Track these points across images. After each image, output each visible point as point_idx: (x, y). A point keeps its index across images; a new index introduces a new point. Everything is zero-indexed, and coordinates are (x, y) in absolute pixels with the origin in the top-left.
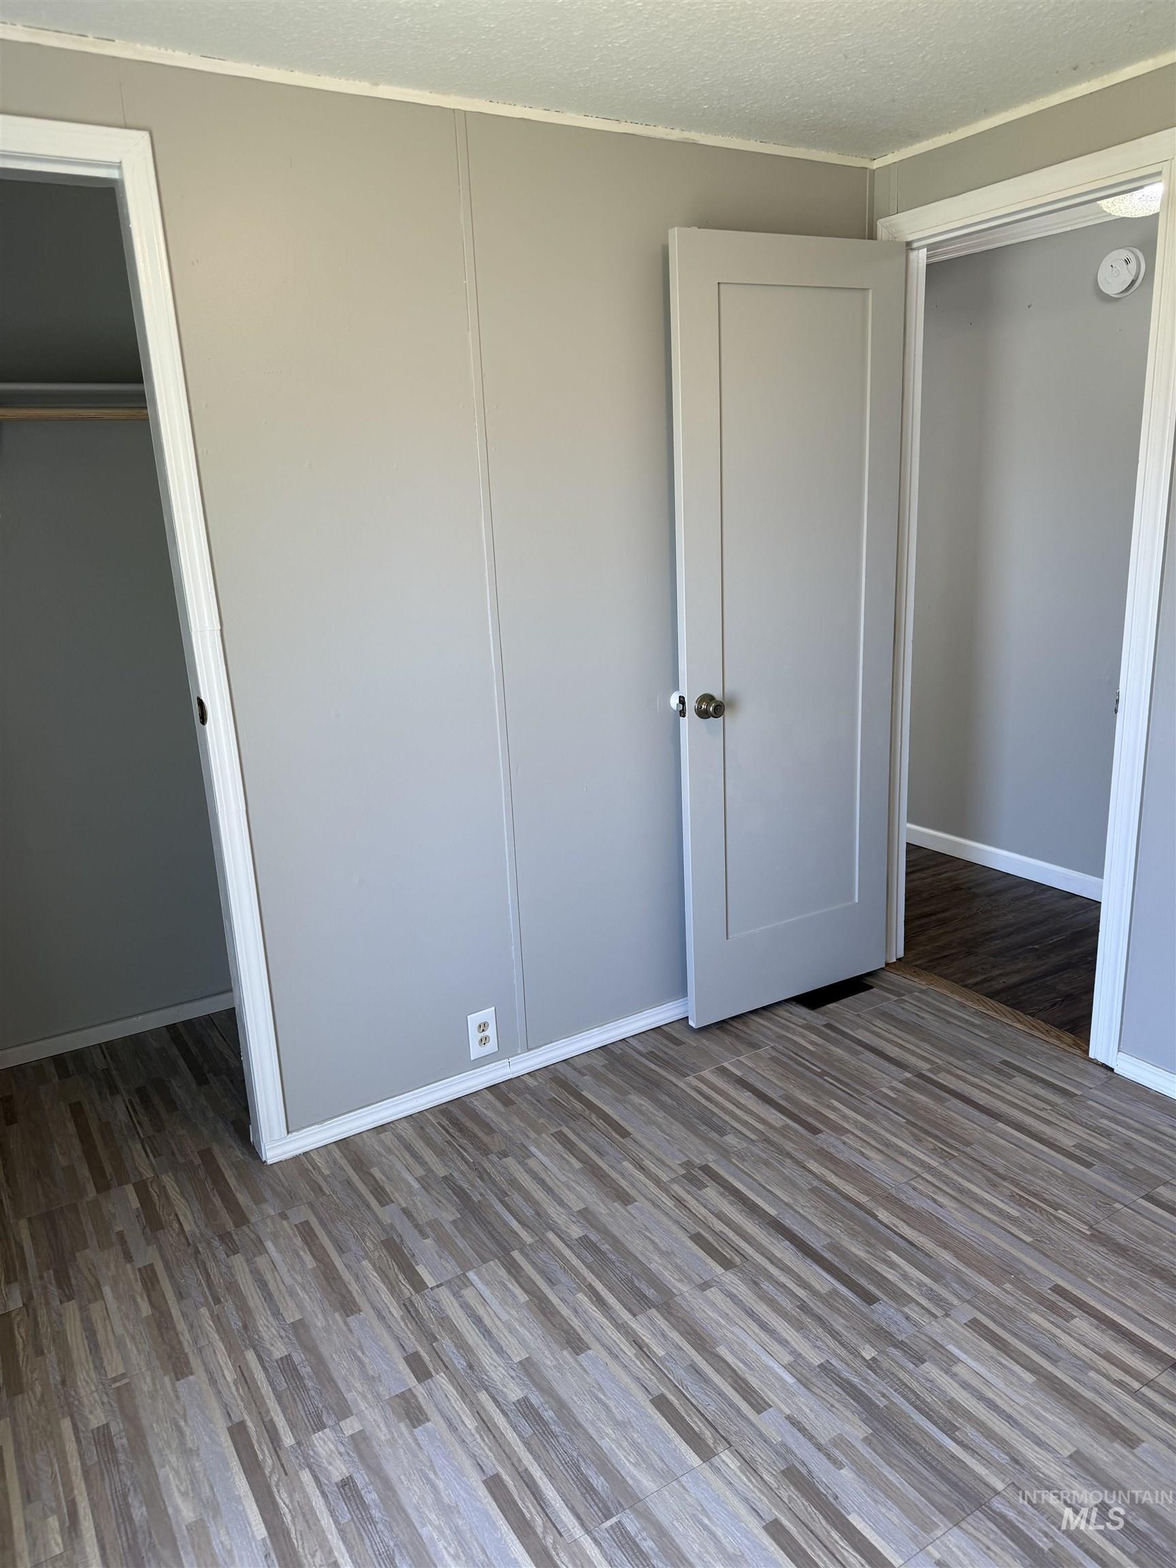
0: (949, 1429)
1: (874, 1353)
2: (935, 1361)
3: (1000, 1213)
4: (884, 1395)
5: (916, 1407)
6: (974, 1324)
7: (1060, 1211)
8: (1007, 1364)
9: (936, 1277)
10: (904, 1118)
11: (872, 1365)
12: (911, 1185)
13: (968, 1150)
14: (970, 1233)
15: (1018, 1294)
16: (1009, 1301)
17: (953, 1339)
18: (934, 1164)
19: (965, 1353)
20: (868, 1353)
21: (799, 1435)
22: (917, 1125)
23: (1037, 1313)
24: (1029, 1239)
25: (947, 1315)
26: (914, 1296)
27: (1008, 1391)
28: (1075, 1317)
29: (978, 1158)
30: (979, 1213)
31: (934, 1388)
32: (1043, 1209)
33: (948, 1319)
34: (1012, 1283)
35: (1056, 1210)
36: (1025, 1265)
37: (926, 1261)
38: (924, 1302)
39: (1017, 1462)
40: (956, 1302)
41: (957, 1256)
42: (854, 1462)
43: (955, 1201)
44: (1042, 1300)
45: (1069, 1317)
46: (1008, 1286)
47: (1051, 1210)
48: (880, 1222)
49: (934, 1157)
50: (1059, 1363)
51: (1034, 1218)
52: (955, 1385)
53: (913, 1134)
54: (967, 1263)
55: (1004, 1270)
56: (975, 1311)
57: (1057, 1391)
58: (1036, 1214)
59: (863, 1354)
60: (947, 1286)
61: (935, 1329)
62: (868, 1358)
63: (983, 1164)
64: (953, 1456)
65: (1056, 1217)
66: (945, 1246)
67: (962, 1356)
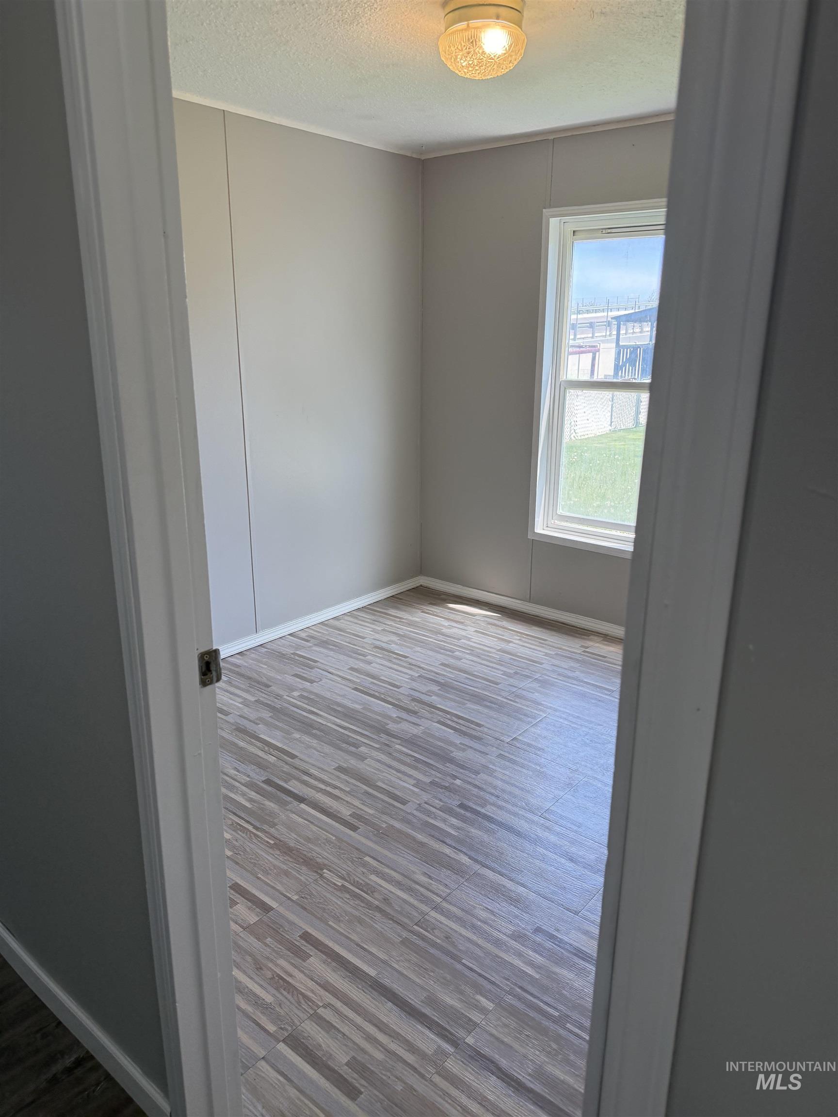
0: (417, 760)
1: (455, 782)
2: (425, 783)
3: (383, 876)
4: (447, 767)
5: (432, 765)
6: (404, 802)
7: (340, 884)
8: (388, 787)
9: (427, 824)
10: (464, 965)
11: (455, 777)
12: (449, 888)
13: (405, 934)
14: (405, 856)
15: (379, 822)
16: (385, 818)
17: (416, 794)
18: (433, 914)
19: (410, 789)
20: (458, 782)
21: (481, 750)
22: (452, 958)
23: (370, 814)
24: (367, 859)
25: (419, 805)
26: (438, 811)
27: (389, 777)
28: (349, 816)
29: (395, 925)
30: (399, 873)
31: (425, 773)
32: (352, 885)
33: (418, 802)
34: (382, 827)
35: (343, 885)
36: (371, 840)
37: (433, 833)
38: (434, 810)
39: (390, 754)
40: (416, 813)
41: (414, 839)
42: (456, 745)
43: (416, 880)
44: (366, 822)
45: (353, 815)
46: (384, 825)
47: (347, 884)
48: (466, 854)
49: (433, 921)
50: (363, 791)
51: (359, 876)
52: (415, 776)
53: (453, 944)
54: (408, 836)
55: (384, 835)
56: (404, 809)
57: (366, 780)
58: (358, 879)
59: (460, 781)
60: (420, 819)
61: (425, 797)
62: (458, 780)
63: (393, 920)
64: (415, 752)
65: (343, 878)
66: (422, 844)
67: (411, 787)
